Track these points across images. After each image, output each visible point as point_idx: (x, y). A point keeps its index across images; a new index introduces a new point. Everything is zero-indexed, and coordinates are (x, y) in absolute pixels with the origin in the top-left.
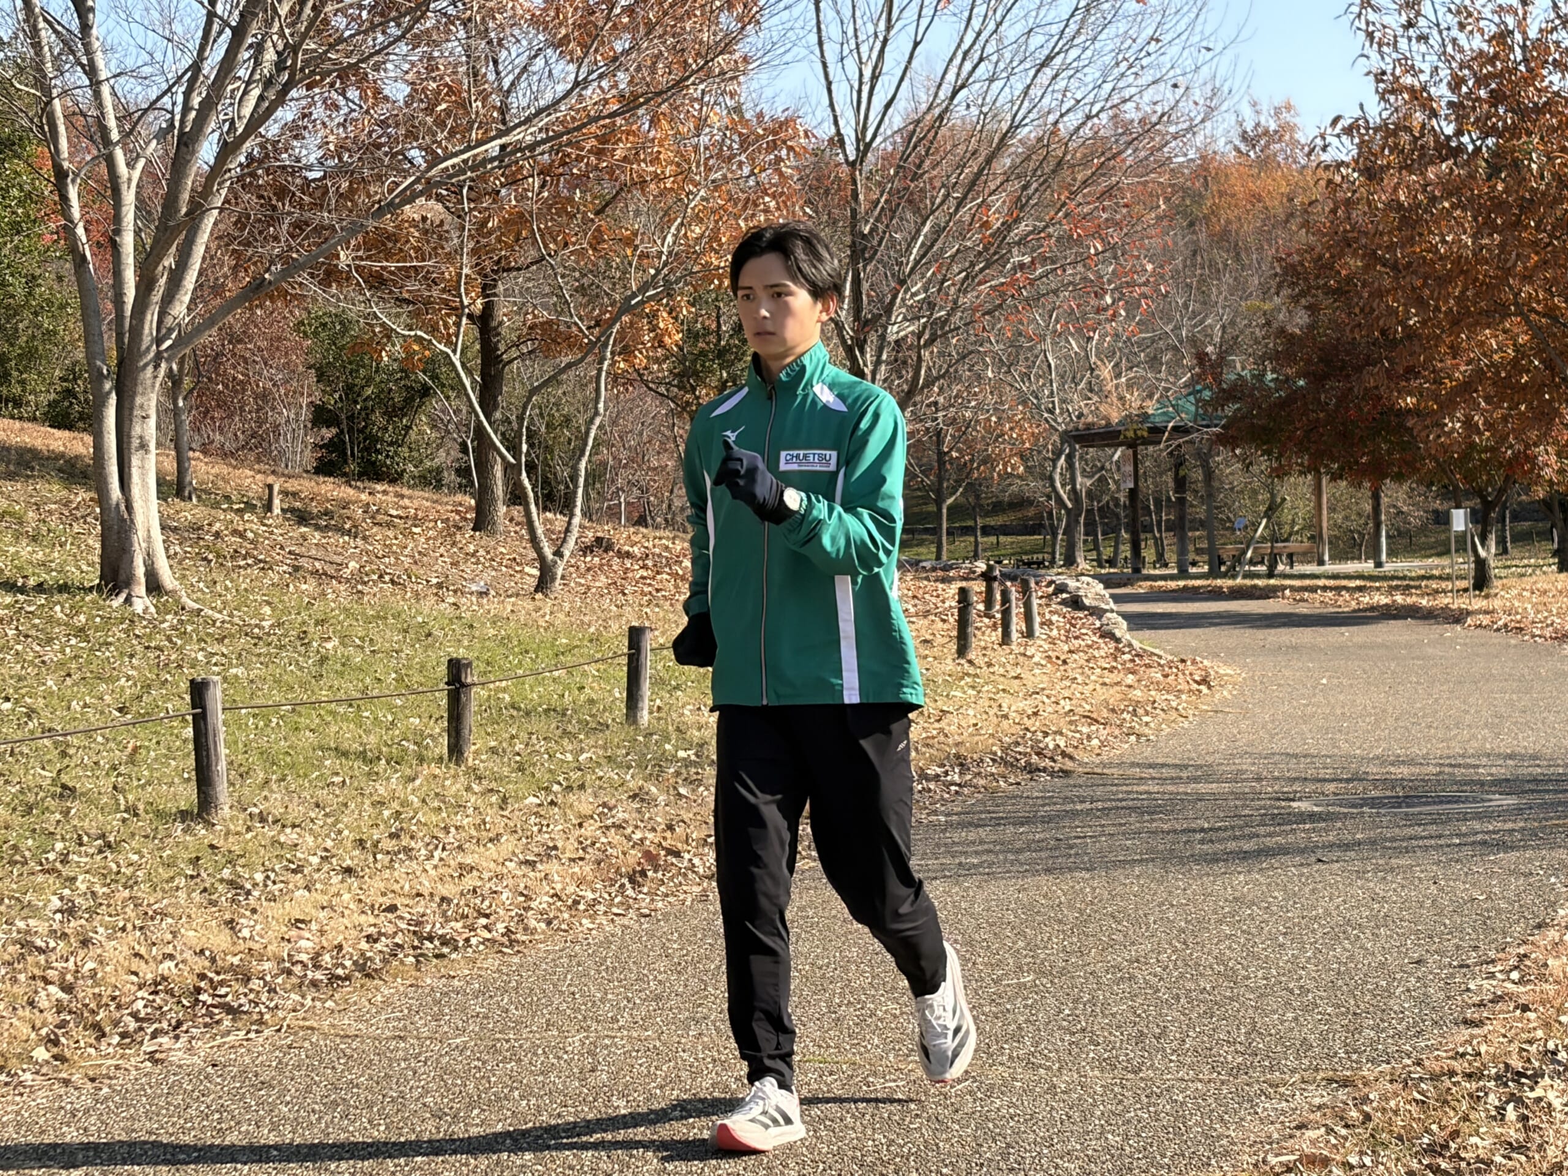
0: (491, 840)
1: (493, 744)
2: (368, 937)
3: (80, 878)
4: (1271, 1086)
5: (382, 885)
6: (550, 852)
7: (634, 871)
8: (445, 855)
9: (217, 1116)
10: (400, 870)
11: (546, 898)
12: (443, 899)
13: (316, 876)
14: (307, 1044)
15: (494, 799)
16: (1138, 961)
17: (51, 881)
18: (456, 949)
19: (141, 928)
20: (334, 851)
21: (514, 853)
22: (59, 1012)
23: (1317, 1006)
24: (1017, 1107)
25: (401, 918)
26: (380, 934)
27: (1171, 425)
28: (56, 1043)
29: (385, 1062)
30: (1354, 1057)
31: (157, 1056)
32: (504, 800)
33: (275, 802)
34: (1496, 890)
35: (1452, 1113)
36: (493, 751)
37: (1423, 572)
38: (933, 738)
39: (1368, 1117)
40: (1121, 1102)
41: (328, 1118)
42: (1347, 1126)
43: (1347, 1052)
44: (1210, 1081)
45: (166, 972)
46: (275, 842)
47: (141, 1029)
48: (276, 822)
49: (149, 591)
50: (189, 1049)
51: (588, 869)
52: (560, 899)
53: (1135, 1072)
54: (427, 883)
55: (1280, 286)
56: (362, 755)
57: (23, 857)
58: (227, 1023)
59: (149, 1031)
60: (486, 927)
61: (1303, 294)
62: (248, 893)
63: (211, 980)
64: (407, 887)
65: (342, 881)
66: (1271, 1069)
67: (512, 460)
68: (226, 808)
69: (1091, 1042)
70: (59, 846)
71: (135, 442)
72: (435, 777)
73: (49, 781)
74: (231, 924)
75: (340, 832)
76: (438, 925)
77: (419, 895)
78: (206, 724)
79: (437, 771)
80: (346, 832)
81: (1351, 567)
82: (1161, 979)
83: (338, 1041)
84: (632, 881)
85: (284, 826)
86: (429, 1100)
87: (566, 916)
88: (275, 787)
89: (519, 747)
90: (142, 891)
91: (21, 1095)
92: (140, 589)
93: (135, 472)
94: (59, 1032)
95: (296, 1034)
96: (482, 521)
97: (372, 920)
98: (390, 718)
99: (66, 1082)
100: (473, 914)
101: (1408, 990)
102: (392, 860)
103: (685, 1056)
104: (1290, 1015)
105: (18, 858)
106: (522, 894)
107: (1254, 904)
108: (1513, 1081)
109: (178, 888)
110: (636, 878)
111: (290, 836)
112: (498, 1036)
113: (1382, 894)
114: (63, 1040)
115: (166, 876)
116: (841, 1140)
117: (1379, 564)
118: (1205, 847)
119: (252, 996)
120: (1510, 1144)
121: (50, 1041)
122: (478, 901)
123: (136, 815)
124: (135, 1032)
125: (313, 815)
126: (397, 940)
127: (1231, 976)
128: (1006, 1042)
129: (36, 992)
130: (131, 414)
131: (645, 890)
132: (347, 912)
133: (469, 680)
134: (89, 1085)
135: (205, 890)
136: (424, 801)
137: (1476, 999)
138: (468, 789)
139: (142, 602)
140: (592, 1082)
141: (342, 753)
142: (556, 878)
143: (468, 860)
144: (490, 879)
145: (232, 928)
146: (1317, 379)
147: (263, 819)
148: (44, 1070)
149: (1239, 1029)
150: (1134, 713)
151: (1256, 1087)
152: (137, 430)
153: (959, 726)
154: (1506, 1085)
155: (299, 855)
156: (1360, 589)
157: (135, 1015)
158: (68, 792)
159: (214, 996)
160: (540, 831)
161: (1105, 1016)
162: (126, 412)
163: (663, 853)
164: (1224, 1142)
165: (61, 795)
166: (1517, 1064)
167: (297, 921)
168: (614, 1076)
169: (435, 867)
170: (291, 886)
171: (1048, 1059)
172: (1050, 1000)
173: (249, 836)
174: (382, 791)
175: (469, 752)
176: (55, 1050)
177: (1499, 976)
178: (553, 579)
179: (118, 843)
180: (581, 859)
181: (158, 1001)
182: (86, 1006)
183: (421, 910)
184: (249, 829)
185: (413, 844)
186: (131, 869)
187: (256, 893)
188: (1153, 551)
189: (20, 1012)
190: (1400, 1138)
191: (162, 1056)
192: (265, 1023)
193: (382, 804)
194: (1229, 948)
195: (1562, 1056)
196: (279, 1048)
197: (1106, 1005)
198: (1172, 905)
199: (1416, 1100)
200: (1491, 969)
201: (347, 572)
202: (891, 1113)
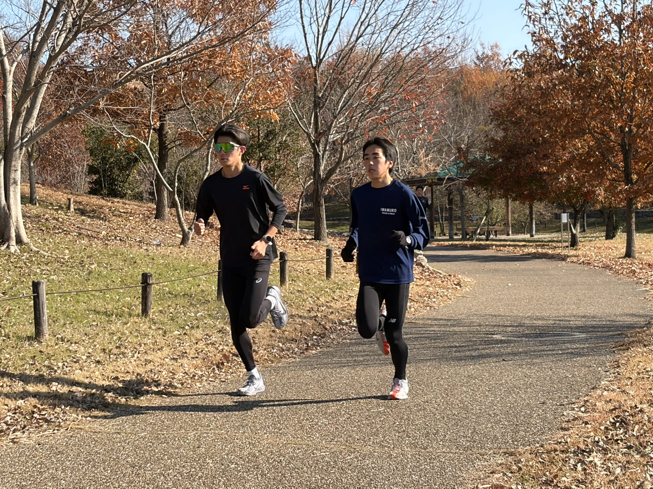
0: (159, 349)
1: (161, 309)
2: (106, 390)
4: (481, 455)
5: (112, 368)
6: (184, 354)
7: (219, 363)
8: (139, 355)
9: (39, 466)
10: (120, 362)
11: (181, 374)
12: (138, 374)
13: (84, 364)
14: (78, 436)
15: (161, 332)
16: (427, 402)
18: (143, 395)
19: (10, 386)
20: (92, 354)
21: (168, 355)
23: (501, 421)
24: (375, 463)
25: (119, 382)
26: (111, 389)
27: (447, 177)
29: (111, 443)
30: (516, 443)
31: (15, 440)
32: (165, 332)
33: (68, 333)
34: (576, 373)
35: (555, 467)
36: (161, 312)
37: (550, 239)
38: (345, 307)
39: (520, 469)
40: (418, 462)
41: (86, 467)
42: (511, 473)
43: (512, 441)
44: (455, 453)
45: (20, 405)
46: (68, 350)
47: (8, 429)
48: (68, 341)
49: (17, 243)
50: (29, 438)
51: (199, 362)
52: (187, 374)
53: (425, 449)
54: (131, 368)
55: (492, 120)
56: (105, 313)
58: (45, 426)
59: (12, 430)
60: (156, 386)
61: (501, 124)
62: (56, 371)
63: (39, 408)
64: (123, 369)
65: (96, 366)
66: (481, 448)
67: (171, 190)
68: (47, 336)
69: (407, 436)
71: (12, 181)
72: (136, 322)
74: (48, 384)
75: (95, 346)
76: (135, 385)
77: (128, 372)
78: (39, 300)
79: (137, 320)
80: (98, 346)
81: (521, 236)
82: (437, 410)
83: (92, 434)
84: (218, 367)
85: (71, 343)
86: (129, 459)
87: (190, 381)
88: (68, 326)
89: (172, 310)
90: (11, 370)
92: (13, 242)
93: (12, 193)
95: (74, 431)
96: (159, 215)
97: (108, 383)
98: (118, 297)
100: (150, 380)
101: (539, 415)
102: (117, 358)
103: (238, 441)
104: (490, 425)
106: (171, 372)
107: (476, 378)
108: (581, 454)
109: (26, 369)
110: (219, 365)
111: (74, 347)
112: (159, 432)
113: (529, 374)
115: (21, 364)
116: (301, 477)
117: (532, 236)
118: (457, 354)
119: (56, 415)
120: (579, 480)
122: (153, 375)
123: (9, 338)
124: (6, 430)
125: (84, 338)
126: (118, 391)
127: (465, 408)
128: (372, 436)
130: (10, 169)
131: (223, 371)
132: (97, 379)
133: (151, 282)
135: (37, 370)
136: (131, 333)
137: (567, 419)
138: (150, 328)
139: (14, 248)
140: (198, 452)
141: (97, 312)
142: (186, 365)
143: (149, 358)
144: (158, 366)
145: (48, 386)
146: (507, 159)
147: (63, 340)
149: (468, 431)
150: (429, 297)
151: (475, 456)
152: (12, 176)
154: (578, 455)
155: (78, 355)
156: (524, 246)
157: (6, 423)
159: (40, 415)
160: (180, 346)
161: (413, 425)
162: (8, 168)
163: (231, 355)
164: (461, 479)
166: (583, 447)
167: (76, 383)
168: (207, 450)
169: (135, 361)
170: (74, 368)
171: (389, 443)
172: (391, 418)
173: (57, 347)
174: (113, 328)
175: (151, 312)
177: (576, 409)
178: (188, 239)
180: (197, 357)
181: (16, 417)
183: (129, 379)
184: (56, 344)
185: (126, 351)
186: (6, 361)
187: (59, 371)
188: (439, 229)
190: (533, 478)
191: (17, 440)
192: (61, 427)
193: (113, 334)
194: (465, 397)
195: (601, 443)
196: (67, 437)
197: (413, 420)
198: (442, 379)
199: (540, 462)
200: (573, 406)
201: (101, 236)
202: (323, 466)
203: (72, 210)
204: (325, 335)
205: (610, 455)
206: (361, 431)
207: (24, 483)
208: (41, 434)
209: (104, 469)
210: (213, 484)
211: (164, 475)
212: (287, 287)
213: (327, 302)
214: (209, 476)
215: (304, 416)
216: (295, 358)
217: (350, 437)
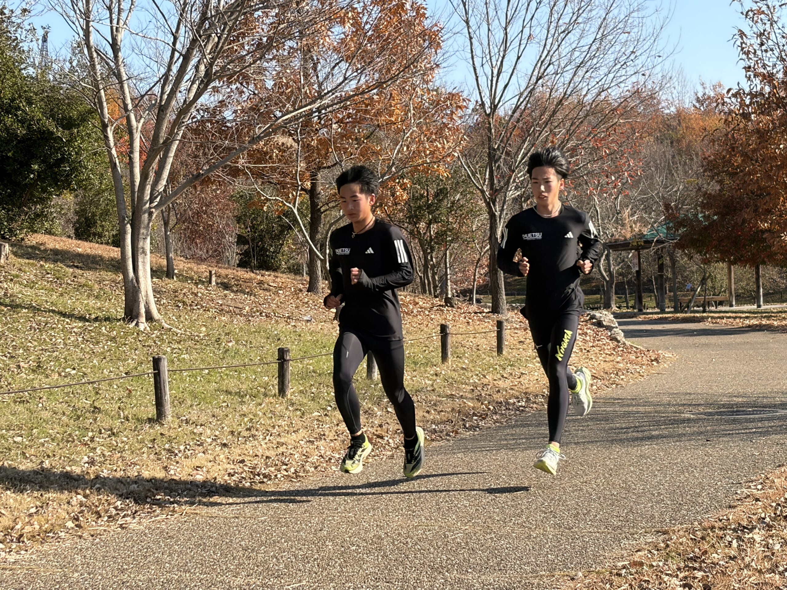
0: (294, 432)
1: (301, 388)
2: (229, 474)
3: (98, 448)
4: (630, 534)
5: (239, 451)
6: (322, 436)
8: (271, 438)
9: (145, 550)
10: (249, 445)
11: (316, 457)
12: (267, 457)
13: (209, 447)
14: (193, 521)
15: (298, 413)
16: (586, 482)
17: (84, 449)
18: (270, 479)
19: (124, 470)
20: (219, 436)
21: (304, 437)
22: (81, 506)
23: (663, 501)
24: (510, 544)
25: (246, 465)
26: (235, 472)
27: (655, 239)
28: (77, 519)
29: (227, 527)
30: (673, 522)
31: (124, 526)
32: (303, 414)
33: (194, 414)
34: (765, 451)
35: (706, 544)
36: (301, 392)
37: (780, 310)
38: (515, 385)
39: (668, 546)
40: (559, 542)
41: (195, 551)
42: (658, 550)
43: (670, 520)
44: (603, 532)
45: (133, 489)
46: (192, 432)
47: (118, 514)
48: (192, 424)
49: (147, 320)
50: (139, 523)
51: (338, 444)
52: (323, 457)
53: (569, 529)
54: (261, 451)
55: (705, 171)
56: (238, 394)
57: (73, 439)
58: (158, 511)
59: (122, 515)
60: (285, 470)
61: (716, 175)
62: (176, 455)
63: (153, 493)
64: (251, 452)
65: (221, 449)
66: (633, 527)
67: (322, 257)
68: (170, 417)
69: (553, 517)
70: (90, 434)
71: (141, 251)
72: (271, 403)
73: (89, 405)
74: (165, 468)
75: (223, 428)
76: (263, 469)
77: (256, 456)
78: (160, 378)
79: (273, 401)
80: (226, 428)
81: (745, 307)
82: (595, 490)
83: (208, 519)
85: (196, 425)
86: (243, 543)
87: (325, 465)
88: (194, 407)
89: (314, 390)
90: (127, 455)
91: (59, 542)
92: (143, 319)
93: (140, 264)
94: (80, 515)
95: (189, 516)
96: (312, 288)
97: (233, 466)
98: (254, 377)
99: (80, 537)
100: (279, 463)
101: (709, 494)
102: (246, 440)
103: (364, 524)
104: (650, 505)
105: (70, 439)
106: (304, 455)
107: (648, 457)
108: (741, 530)
109: (144, 453)
111: (199, 429)
112: (281, 516)
113: (711, 453)
114: (81, 518)
115: (139, 447)
116: (426, 558)
117: (759, 306)
118: (634, 434)
120: (730, 557)
121: (75, 519)
122: (283, 458)
123: (128, 420)
124: (115, 515)
125: (211, 420)
126: (243, 475)
127: (628, 489)
128: (514, 517)
129: (71, 498)
130: (138, 237)
132: (221, 463)
133: (288, 358)
134: (91, 538)
135: (156, 453)
136: (264, 414)
137: (739, 497)
138: (287, 409)
139: (143, 325)
140: (319, 535)
141: (228, 392)
142: (322, 448)
143: (282, 440)
144: (291, 449)
145: (166, 470)
147: (187, 422)
148: (70, 532)
149: (623, 510)
150: (617, 374)
151: (623, 535)
152: (141, 244)
153: (529, 380)
154: (737, 532)
155: (202, 438)
156: (747, 317)
157: (116, 508)
158: (96, 410)
159: (154, 500)
160: (318, 427)
161: (563, 506)
162: (136, 236)
163: (375, 437)
164: (602, 558)
165: (93, 412)
166: (745, 523)
167: (197, 467)
168: (329, 533)
169: (266, 443)
170: (197, 452)
171: (531, 523)
172: (541, 499)
173: (179, 430)
174: (244, 409)
175: (289, 392)
176: (77, 523)
177: (753, 487)
179: (117, 433)
180: (335, 440)
181: (128, 502)
182: (93, 504)
183: (256, 462)
184: (180, 427)
185: (257, 433)
186: (123, 444)
187: (180, 455)
189: (62, 506)
190: (680, 554)
191: (126, 526)
192: (176, 512)
193: (245, 415)
194: (631, 477)
195: (768, 520)
196: (181, 522)
197: (565, 501)
198: (610, 459)
199: (691, 539)
200: (750, 484)
201: (245, 312)
202: (453, 547)
203: (214, 283)
204: (487, 415)
205: (774, 531)
206: (503, 512)
207: (125, 567)
208: (153, 519)
209: (214, 552)
210: (328, 565)
211: (276, 558)
212: (450, 363)
213: (495, 380)
214: (325, 558)
215: (444, 498)
216: (448, 440)
217: (490, 518)
